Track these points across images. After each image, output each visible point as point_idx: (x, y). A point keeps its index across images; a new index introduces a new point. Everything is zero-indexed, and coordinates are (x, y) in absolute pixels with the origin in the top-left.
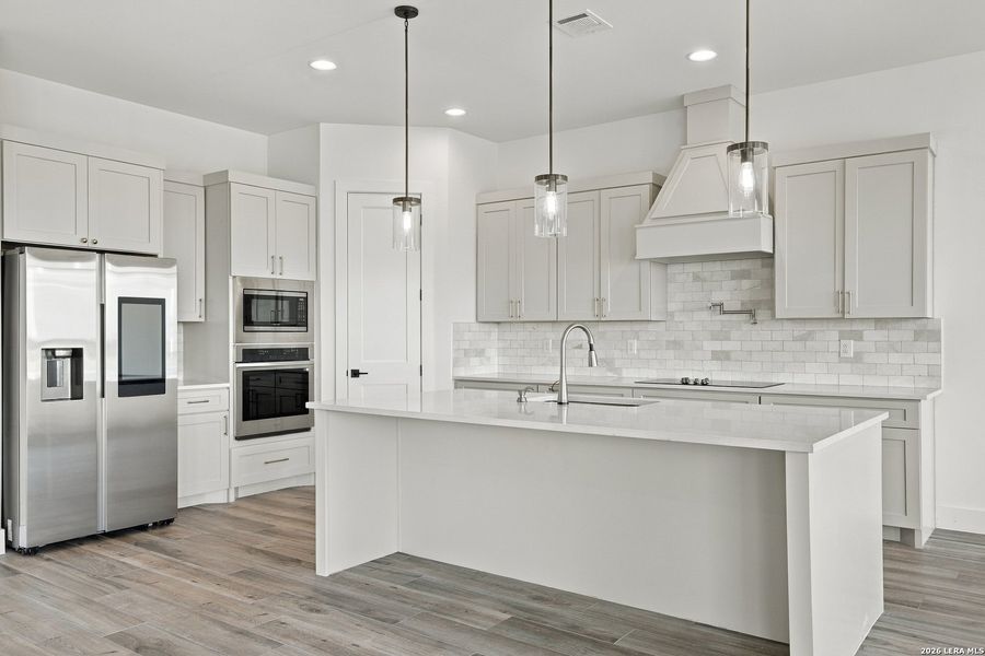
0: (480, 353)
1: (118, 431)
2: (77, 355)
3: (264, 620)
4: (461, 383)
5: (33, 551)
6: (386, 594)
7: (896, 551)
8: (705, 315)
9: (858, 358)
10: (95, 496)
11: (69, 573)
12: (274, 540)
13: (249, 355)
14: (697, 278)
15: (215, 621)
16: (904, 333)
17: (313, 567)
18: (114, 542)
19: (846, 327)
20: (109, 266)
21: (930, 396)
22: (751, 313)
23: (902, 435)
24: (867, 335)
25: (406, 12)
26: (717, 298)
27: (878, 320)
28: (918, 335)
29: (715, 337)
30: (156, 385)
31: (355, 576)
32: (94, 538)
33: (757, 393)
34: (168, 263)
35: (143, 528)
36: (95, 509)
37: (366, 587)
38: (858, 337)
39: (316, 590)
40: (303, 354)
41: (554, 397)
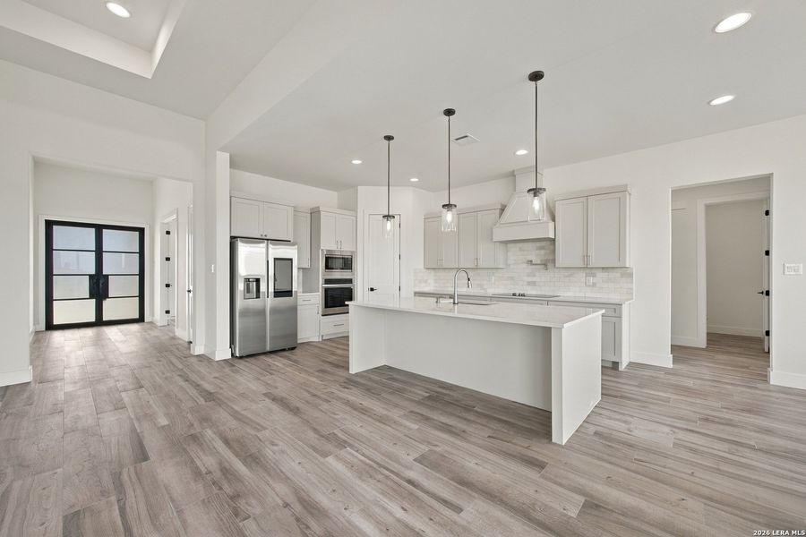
0: (426, 282)
1: (274, 311)
2: (258, 281)
3: (325, 391)
4: (417, 294)
5: (241, 357)
6: (376, 382)
7: (609, 372)
8: (525, 266)
9: (594, 285)
10: (265, 337)
11: (254, 367)
12: (335, 357)
13: (327, 281)
14: (521, 250)
15: (304, 390)
16: (616, 274)
17: (348, 369)
18: (272, 356)
19: (588, 271)
20: (270, 245)
21: (627, 303)
22: (545, 265)
23: (614, 320)
24: (598, 275)
25: (389, 138)
26: (530, 258)
27: (603, 268)
28: (622, 275)
29: (528, 276)
30: (289, 293)
31: (365, 374)
32: (265, 353)
33: (546, 300)
34: (294, 244)
35: (284, 350)
36: (265, 342)
37: (370, 379)
38: (594, 276)
39: (348, 379)
40: (350, 281)
41: (452, 301)
